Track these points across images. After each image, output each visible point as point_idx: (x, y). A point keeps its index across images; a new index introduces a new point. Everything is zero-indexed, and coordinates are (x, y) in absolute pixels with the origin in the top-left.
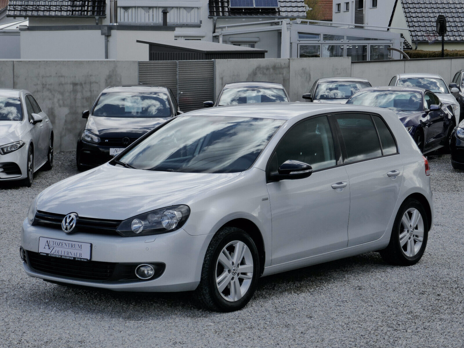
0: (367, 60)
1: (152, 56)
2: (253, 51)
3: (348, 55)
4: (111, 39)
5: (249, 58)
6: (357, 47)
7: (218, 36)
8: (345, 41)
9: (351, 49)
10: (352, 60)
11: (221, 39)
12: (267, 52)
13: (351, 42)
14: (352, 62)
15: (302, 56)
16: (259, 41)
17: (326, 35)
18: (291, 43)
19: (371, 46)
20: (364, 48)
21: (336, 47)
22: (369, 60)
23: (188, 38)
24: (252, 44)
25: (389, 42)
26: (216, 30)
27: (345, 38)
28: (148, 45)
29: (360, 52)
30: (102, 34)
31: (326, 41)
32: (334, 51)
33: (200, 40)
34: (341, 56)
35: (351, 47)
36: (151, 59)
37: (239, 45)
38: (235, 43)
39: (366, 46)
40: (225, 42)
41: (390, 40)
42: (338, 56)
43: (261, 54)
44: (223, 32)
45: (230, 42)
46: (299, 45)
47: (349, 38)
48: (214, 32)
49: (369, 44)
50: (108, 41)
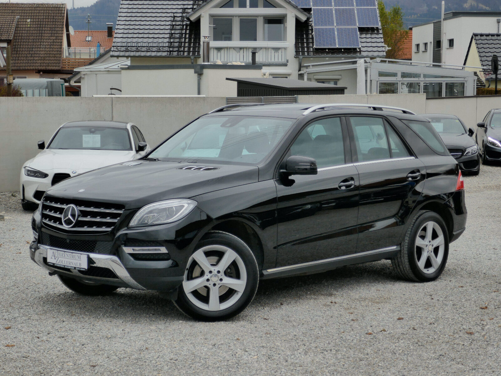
0: (443, 96)
1: (241, 92)
2: (336, 87)
3: (424, 92)
4: (204, 78)
5: (330, 94)
6: (433, 84)
7: (303, 74)
8: (422, 78)
9: (428, 85)
10: (427, 96)
11: (306, 77)
12: (346, 88)
13: (427, 79)
14: (427, 99)
15: (382, 92)
16: (341, 79)
17: (404, 73)
18: (371, 81)
19: (446, 84)
20: (440, 85)
21: (413, 84)
22: (445, 96)
23: (275, 76)
24: (336, 81)
25: (462, 79)
26: (302, 69)
27: (422, 76)
28: (236, 82)
29: (437, 89)
30: (195, 72)
31: (404, 78)
32: (412, 88)
33: (287, 77)
34: (419, 92)
35: (428, 84)
36: (239, 94)
37: (323, 82)
38: (319, 81)
39: (442, 83)
40: (309, 79)
41: (464, 78)
42: (416, 92)
43: (341, 91)
44: (307, 70)
45: (314, 79)
46: (378, 82)
47: (425, 76)
48: (300, 70)
49: (444, 81)
50: (200, 79)
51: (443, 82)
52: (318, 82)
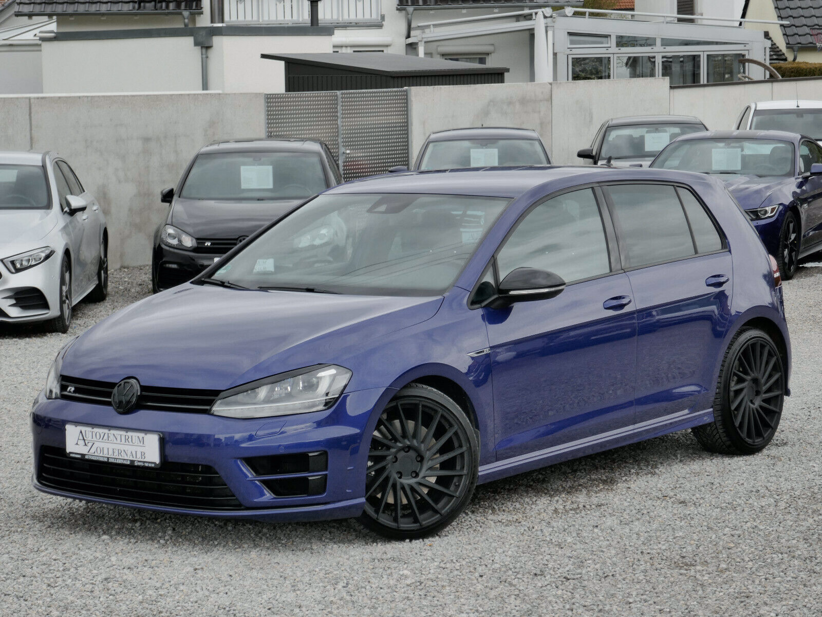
0: (702, 83)
1: (292, 84)
2: (483, 69)
3: (664, 75)
4: (212, 53)
5: (474, 84)
6: (682, 59)
7: (417, 43)
8: (658, 47)
9: (671, 62)
10: (671, 83)
11: (421, 50)
12: (508, 70)
13: (669, 49)
14: (671, 88)
15: (576, 77)
16: (494, 52)
17: (622, 37)
18: (555, 54)
19: (708, 55)
20: (695, 60)
21: (641, 59)
22: (706, 82)
23: (358, 49)
24: (482, 58)
25: (741, 47)
26: (413, 33)
27: (659, 42)
28: (282, 63)
29: (689, 67)
30: (196, 44)
31: (622, 48)
32: (636, 67)
33: (382, 51)
34: (652, 75)
36: (288, 88)
38: (447, 56)
39: (699, 56)
40: (429, 54)
41: (744, 44)
42: (646, 76)
43: (497, 76)
44: (424, 36)
45: (438, 53)
46: (570, 58)
47: (665, 42)
48: (408, 36)
49: (703, 52)
50: (207, 57)
51: (701, 54)
52: (446, 59)
